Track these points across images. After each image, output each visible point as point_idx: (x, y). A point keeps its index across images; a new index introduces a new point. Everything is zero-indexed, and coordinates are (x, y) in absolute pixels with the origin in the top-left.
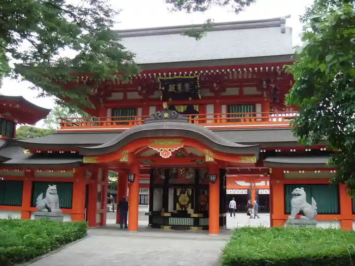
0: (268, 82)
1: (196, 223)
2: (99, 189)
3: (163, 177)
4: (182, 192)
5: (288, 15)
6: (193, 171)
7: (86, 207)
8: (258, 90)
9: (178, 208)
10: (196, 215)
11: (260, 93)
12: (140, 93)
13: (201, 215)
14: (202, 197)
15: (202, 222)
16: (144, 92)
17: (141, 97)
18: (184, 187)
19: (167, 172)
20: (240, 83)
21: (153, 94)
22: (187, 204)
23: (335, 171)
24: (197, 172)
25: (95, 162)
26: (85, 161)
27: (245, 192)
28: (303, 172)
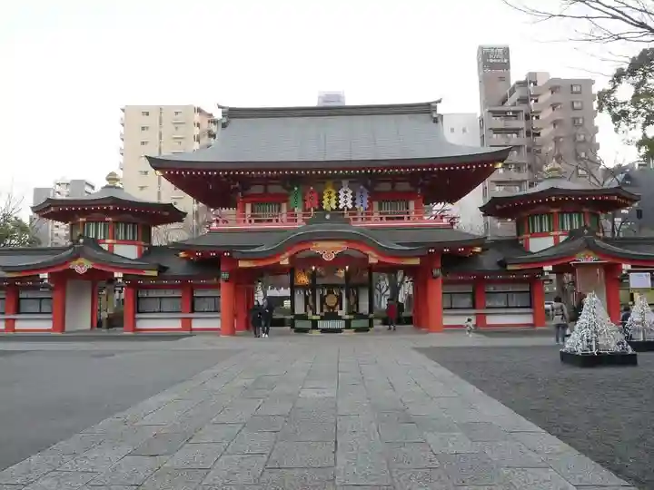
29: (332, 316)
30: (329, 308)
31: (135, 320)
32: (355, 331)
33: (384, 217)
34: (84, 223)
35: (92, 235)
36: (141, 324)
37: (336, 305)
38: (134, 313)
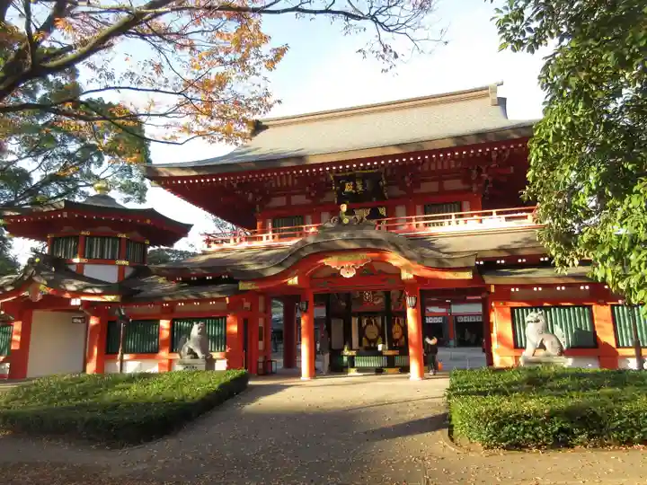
0: (479, 171)
1: (391, 363)
2: (261, 323)
3: (344, 304)
4: (369, 323)
5: (500, 82)
6: (381, 294)
7: (245, 348)
8: (464, 183)
9: (365, 343)
10: (391, 353)
11: (467, 187)
12: (308, 196)
13: (396, 352)
14: (396, 329)
15: (398, 360)
16: (313, 194)
17: (309, 201)
18: (371, 315)
19: (348, 297)
20: (440, 176)
21: (323, 196)
22: (378, 338)
23: (587, 287)
24: (387, 294)
25: (254, 287)
26: (242, 286)
27: (439, 320)
28: (540, 289)
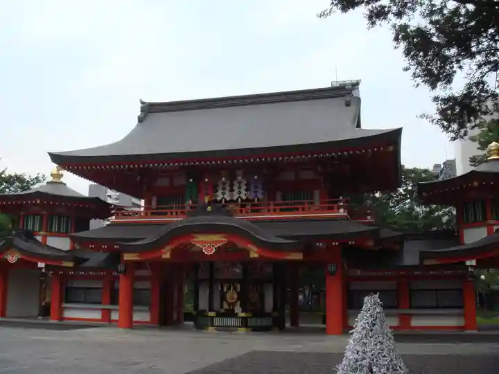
29: (230, 314)
30: (229, 304)
31: (62, 310)
32: (253, 330)
33: (278, 207)
34: (24, 216)
35: (30, 228)
36: (67, 314)
37: (237, 301)
38: (61, 302)
